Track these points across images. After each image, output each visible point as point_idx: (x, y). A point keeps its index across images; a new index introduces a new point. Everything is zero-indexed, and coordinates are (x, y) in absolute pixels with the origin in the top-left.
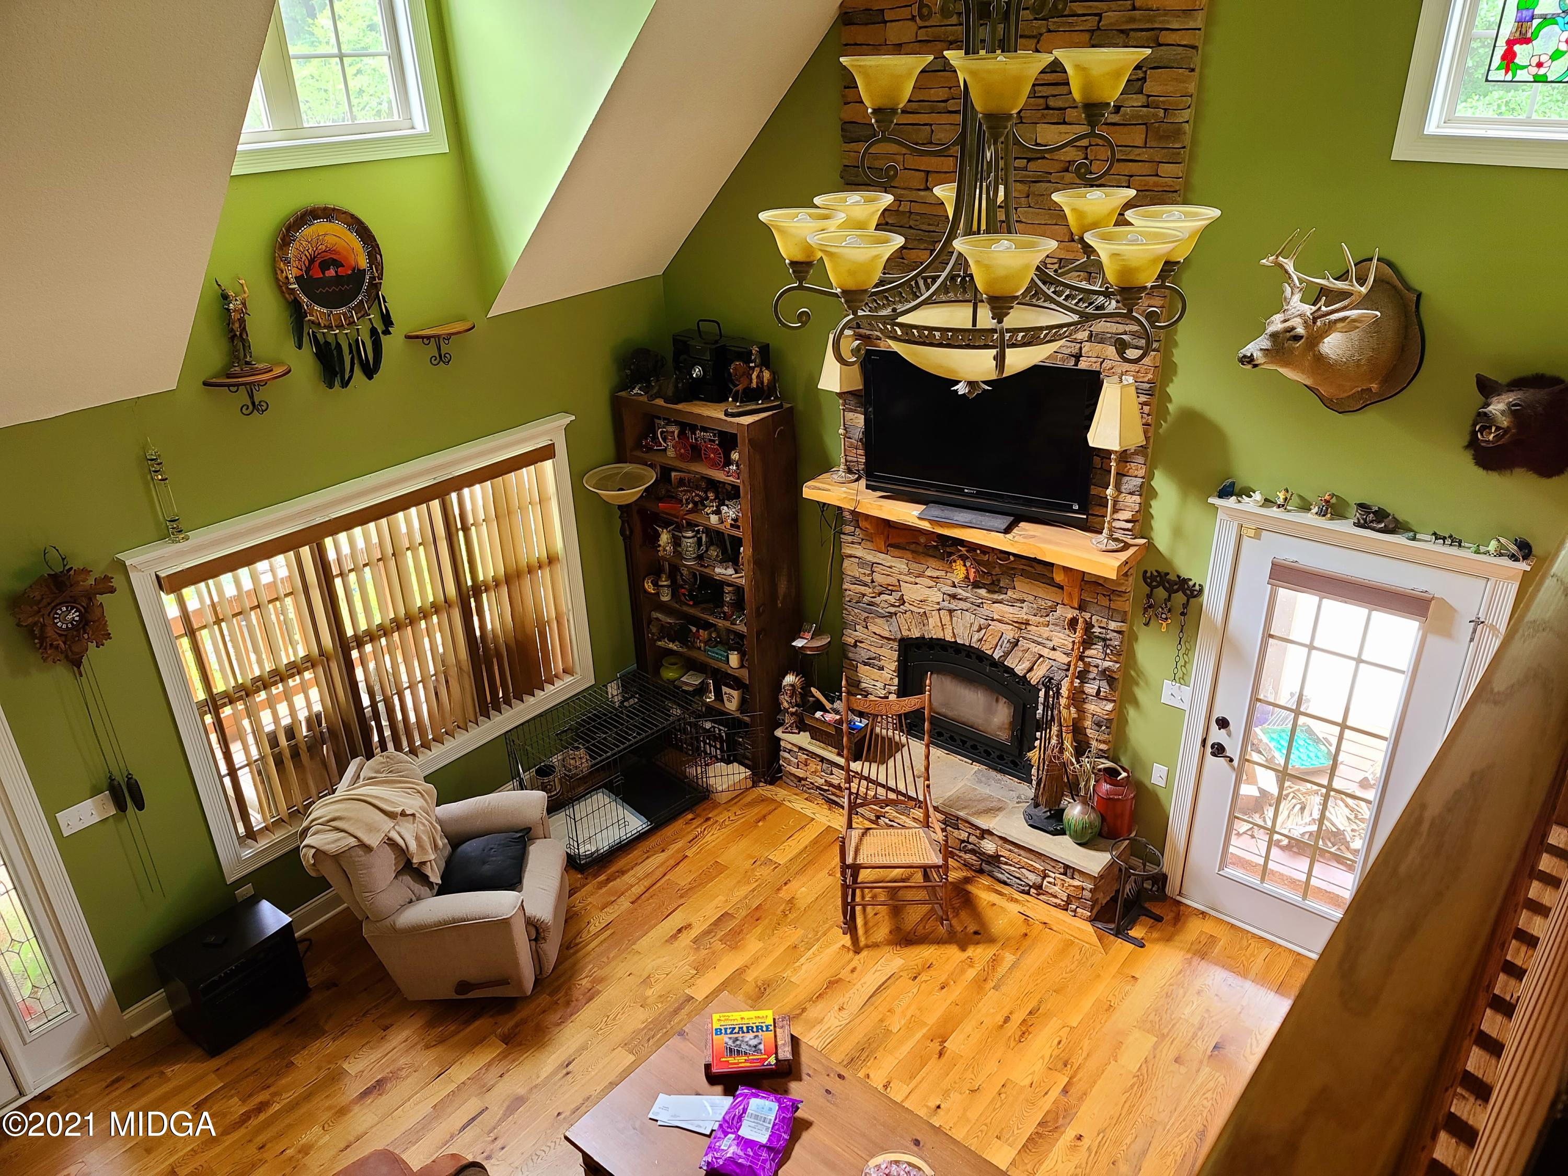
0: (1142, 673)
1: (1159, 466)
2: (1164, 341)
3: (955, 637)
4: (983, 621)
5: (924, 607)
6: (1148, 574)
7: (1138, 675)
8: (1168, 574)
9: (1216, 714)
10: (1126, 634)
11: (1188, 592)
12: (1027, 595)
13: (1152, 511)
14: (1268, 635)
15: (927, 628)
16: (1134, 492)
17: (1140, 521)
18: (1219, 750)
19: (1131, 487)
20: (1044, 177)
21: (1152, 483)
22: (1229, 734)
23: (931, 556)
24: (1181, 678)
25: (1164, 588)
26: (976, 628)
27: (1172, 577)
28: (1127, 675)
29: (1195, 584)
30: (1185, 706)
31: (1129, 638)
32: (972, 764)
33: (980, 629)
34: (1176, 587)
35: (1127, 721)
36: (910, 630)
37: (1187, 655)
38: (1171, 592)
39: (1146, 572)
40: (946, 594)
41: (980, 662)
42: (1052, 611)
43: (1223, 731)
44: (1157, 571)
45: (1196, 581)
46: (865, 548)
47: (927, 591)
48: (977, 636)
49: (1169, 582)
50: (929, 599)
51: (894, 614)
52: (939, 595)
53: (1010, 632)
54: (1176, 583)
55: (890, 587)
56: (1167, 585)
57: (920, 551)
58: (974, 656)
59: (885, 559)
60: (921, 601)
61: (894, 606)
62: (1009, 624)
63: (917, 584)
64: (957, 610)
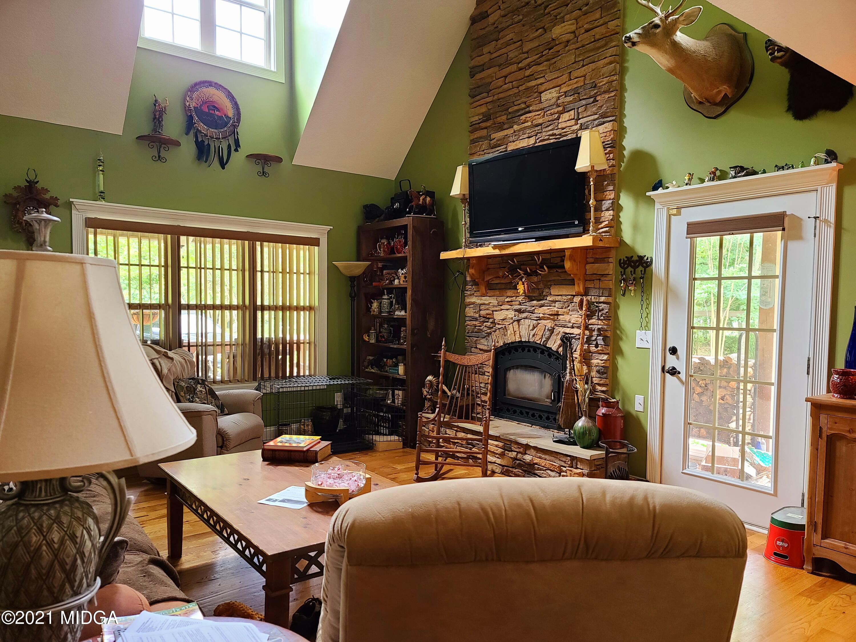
0: (624, 330)
1: (622, 190)
2: (618, 116)
3: (521, 338)
4: (535, 322)
5: (505, 323)
6: (622, 261)
7: (621, 332)
8: (632, 257)
9: (669, 345)
10: (612, 305)
11: (644, 265)
12: (557, 296)
13: (621, 219)
14: (693, 279)
15: (506, 337)
16: (609, 208)
17: (615, 227)
18: (673, 372)
19: (607, 205)
20: (556, 54)
21: (620, 202)
22: (678, 358)
24: (646, 327)
25: (631, 266)
26: (531, 328)
27: (635, 258)
28: (615, 334)
29: (648, 257)
30: (649, 346)
31: (614, 308)
32: (531, 427)
33: (534, 328)
34: (637, 264)
35: (618, 369)
36: (498, 342)
37: (648, 308)
38: (635, 268)
39: (620, 260)
40: (516, 310)
41: (535, 353)
42: (571, 303)
43: (674, 357)
44: (626, 257)
45: (648, 255)
46: (476, 296)
47: (506, 312)
48: (532, 333)
49: (633, 262)
50: (508, 317)
51: (490, 333)
52: (512, 313)
53: (549, 324)
54: (637, 261)
55: (488, 316)
56: (633, 264)
57: (503, 287)
58: (532, 350)
59: (486, 300)
60: (503, 320)
61: (490, 328)
62: (548, 319)
63: (502, 310)
64: (522, 319)
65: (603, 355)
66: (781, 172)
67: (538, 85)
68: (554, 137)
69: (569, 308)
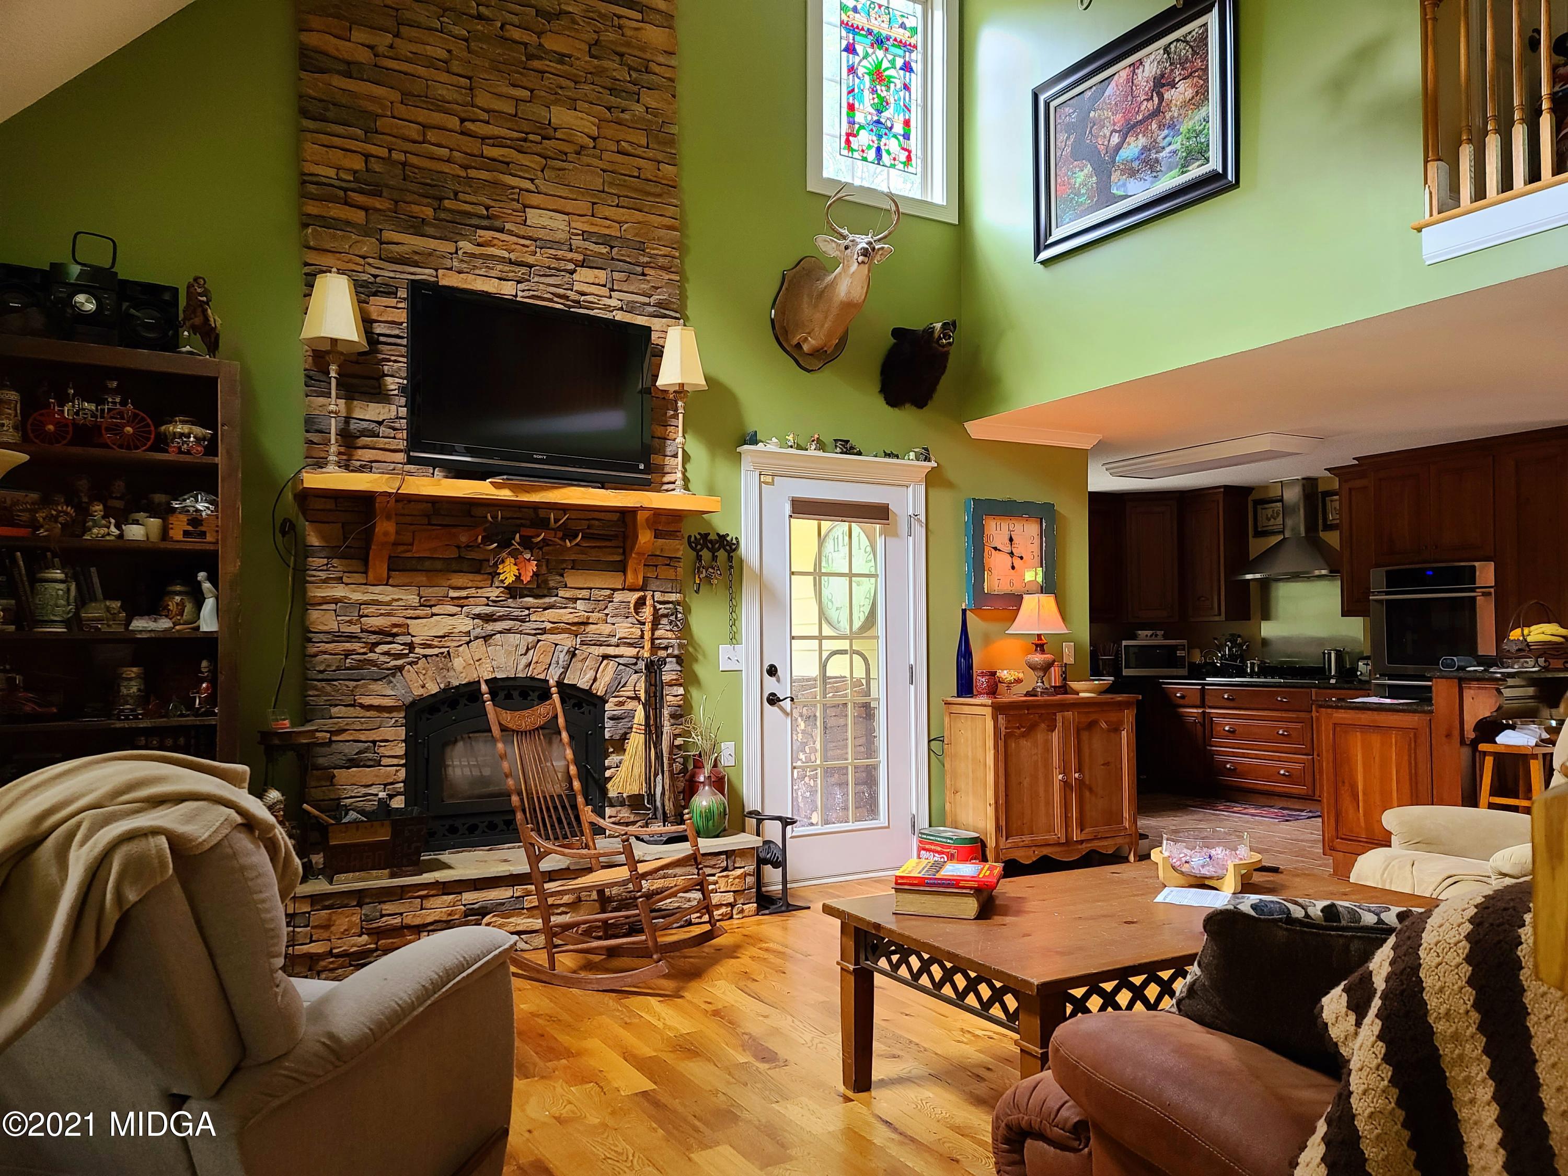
0: (700, 646)
1: (690, 431)
2: (680, 314)
3: (494, 672)
4: (531, 638)
5: (448, 644)
6: (693, 539)
7: (696, 650)
8: (709, 534)
9: (767, 663)
11: (728, 548)
12: (579, 591)
13: (688, 474)
14: (792, 573)
15: (452, 673)
18: (773, 700)
19: (673, 448)
20: (559, 155)
22: (778, 681)
23: (455, 572)
24: (735, 639)
25: (708, 548)
26: (520, 651)
27: (713, 537)
29: (732, 538)
30: (741, 666)
31: (685, 611)
33: (528, 650)
34: (717, 546)
35: (692, 707)
36: (423, 687)
38: (713, 551)
39: (690, 537)
40: (478, 616)
41: (525, 698)
42: (610, 602)
43: (774, 679)
44: (699, 534)
45: (732, 535)
46: (347, 584)
47: (451, 621)
48: (524, 661)
49: (711, 542)
50: (455, 630)
51: (400, 669)
52: (467, 622)
53: (566, 641)
54: (717, 542)
55: (395, 630)
56: (710, 545)
57: (439, 565)
58: (515, 694)
59: (384, 593)
60: (443, 637)
61: (398, 656)
62: (564, 631)
63: (433, 615)
64: (494, 634)
65: (675, 688)
66: (887, 460)
67: (521, 190)
68: (562, 301)
69: (606, 612)
